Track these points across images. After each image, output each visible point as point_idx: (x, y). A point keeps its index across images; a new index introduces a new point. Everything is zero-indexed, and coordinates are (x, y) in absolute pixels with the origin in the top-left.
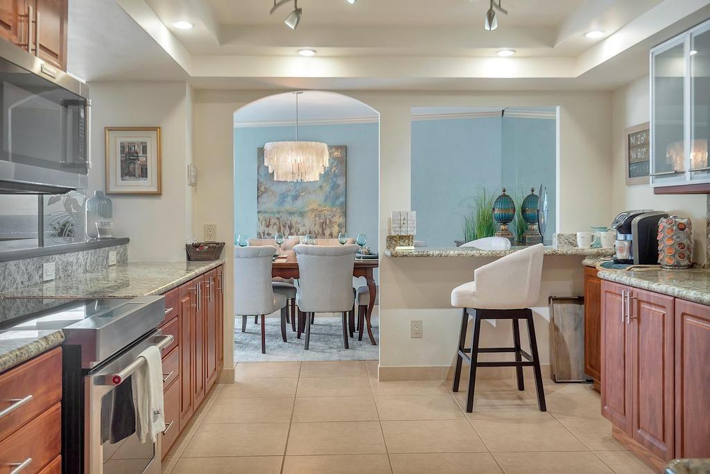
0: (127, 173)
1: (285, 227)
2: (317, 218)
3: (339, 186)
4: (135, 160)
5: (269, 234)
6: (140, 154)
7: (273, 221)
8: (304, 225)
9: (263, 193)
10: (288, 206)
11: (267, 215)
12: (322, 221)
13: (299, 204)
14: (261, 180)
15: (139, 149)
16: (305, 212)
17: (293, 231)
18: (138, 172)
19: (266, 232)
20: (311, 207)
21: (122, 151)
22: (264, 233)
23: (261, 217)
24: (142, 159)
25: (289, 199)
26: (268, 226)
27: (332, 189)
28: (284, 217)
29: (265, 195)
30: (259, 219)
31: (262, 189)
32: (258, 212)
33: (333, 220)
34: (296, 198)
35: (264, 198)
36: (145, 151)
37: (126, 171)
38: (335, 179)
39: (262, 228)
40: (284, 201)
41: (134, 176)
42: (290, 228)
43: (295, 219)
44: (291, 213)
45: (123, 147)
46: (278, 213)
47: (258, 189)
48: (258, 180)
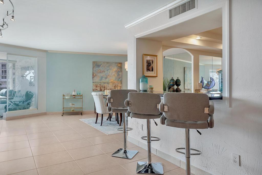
0: (148, 70)
1: (102, 87)
2: (113, 85)
3: (120, 75)
4: (150, 65)
5: (97, 90)
6: (152, 64)
7: (98, 85)
8: (109, 87)
9: (95, 76)
10: (104, 80)
11: (96, 84)
12: (115, 85)
13: (107, 80)
14: (94, 72)
15: (151, 62)
16: (109, 83)
17: (105, 88)
18: (151, 69)
19: (96, 89)
20: (111, 81)
21: (147, 63)
22: (95, 89)
23: (94, 84)
24: (152, 65)
25: (104, 78)
26: (97, 87)
27: (118, 76)
28: (102, 84)
29: (95, 77)
30: (93, 85)
31: (94, 75)
32: (93, 82)
33: (118, 85)
34: (106, 78)
35: (95, 78)
36: (153, 63)
37: (148, 69)
38: (119, 73)
39: (94, 88)
40: (102, 79)
41: (150, 70)
42: (104, 87)
43: (106, 85)
44: (105, 83)
45: (147, 61)
46: (100, 83)
47: (93, 75)
48: (93, 72)
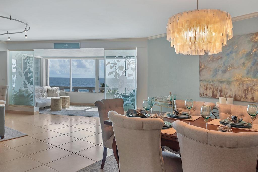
1: (217, 90)
2: (241, 86)
5: (206, 95)
7: (209, 87)
8: (231, 91)
9: (203, 69)
10: (219, 76)
11: (205, 83)
12: (245, 88)
13: (227, 76)
14: (202, 61)
16: (231, 82)
17: (223, 94)
19: (205, 93)
20: (236, 78)
22: (204, 94)
23: (202, 83)
25: (220, 72)
26: (206, 90)
27: (253, 65)
28: (217, 84)
29: (204, 70)
30: (200, 85)
31: (202, 66)
32: (200, 81)
33: (254, 88)
34: (225, 72)
35: (204, 72)
39: (203, 91)
40: (216, 74)
42: (221, 91)
43: (224, 86)
44: (221, 82)
46: (213, 81)
47: (200, 67)
48: (200, 61)
